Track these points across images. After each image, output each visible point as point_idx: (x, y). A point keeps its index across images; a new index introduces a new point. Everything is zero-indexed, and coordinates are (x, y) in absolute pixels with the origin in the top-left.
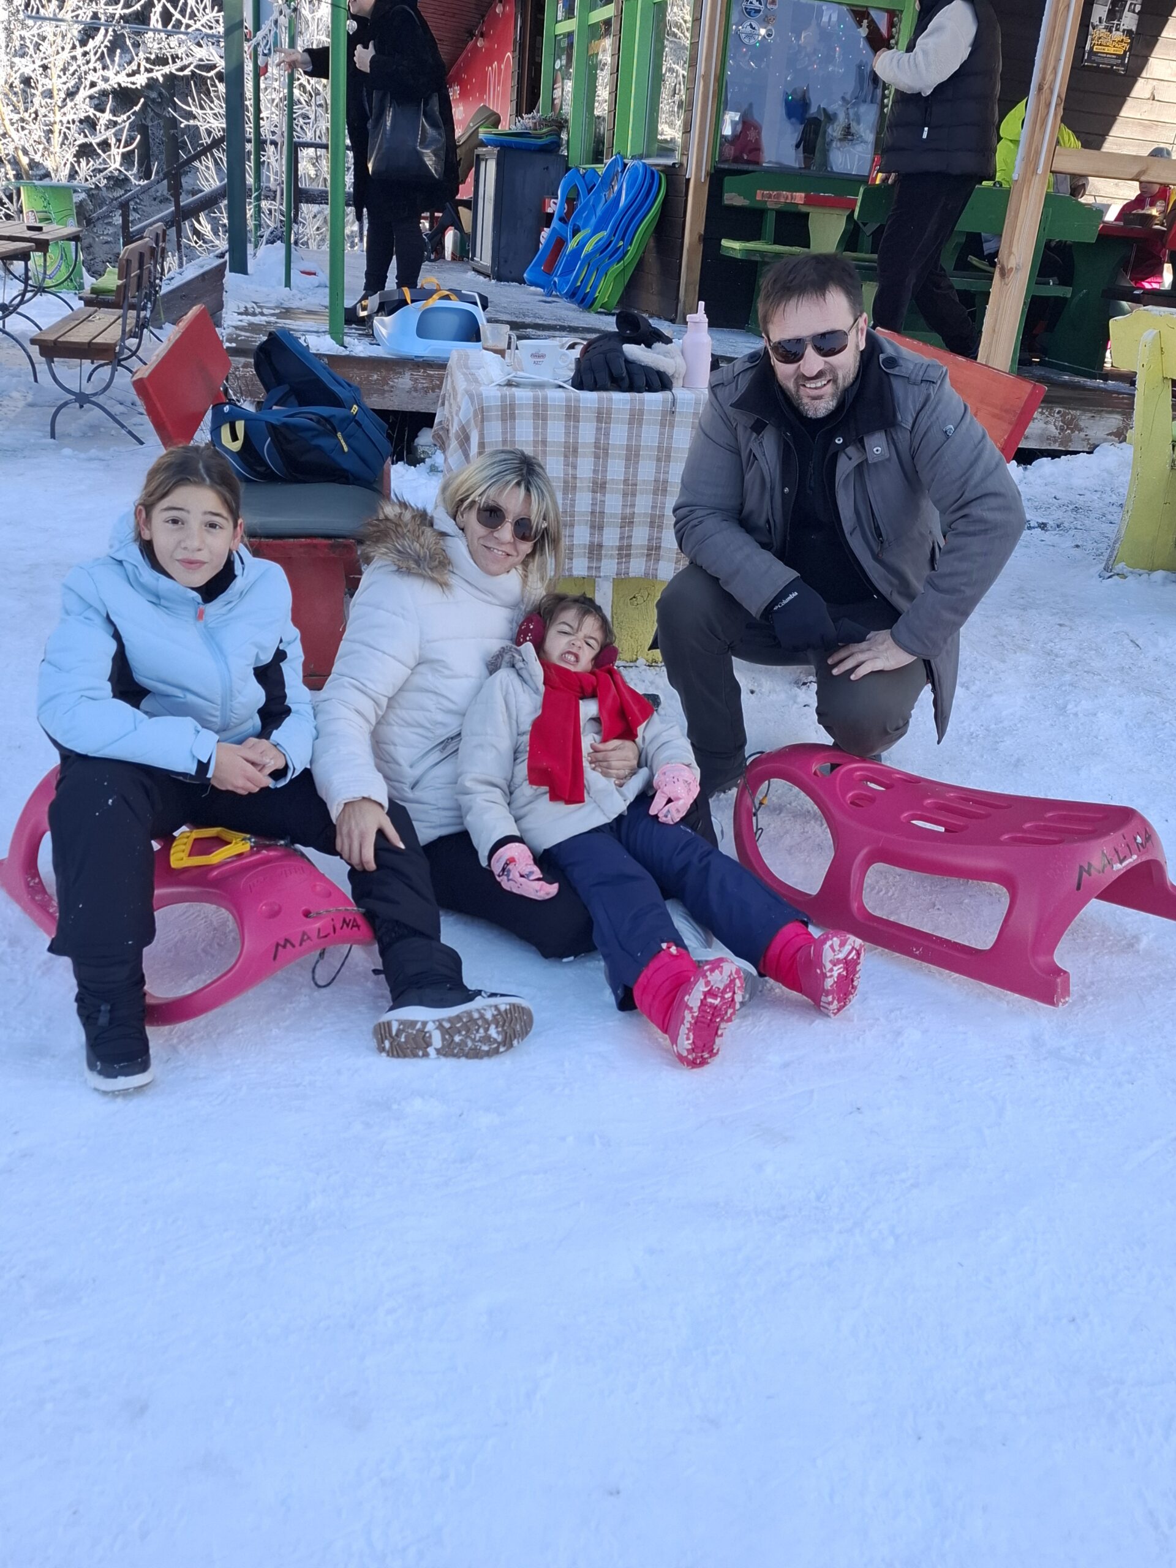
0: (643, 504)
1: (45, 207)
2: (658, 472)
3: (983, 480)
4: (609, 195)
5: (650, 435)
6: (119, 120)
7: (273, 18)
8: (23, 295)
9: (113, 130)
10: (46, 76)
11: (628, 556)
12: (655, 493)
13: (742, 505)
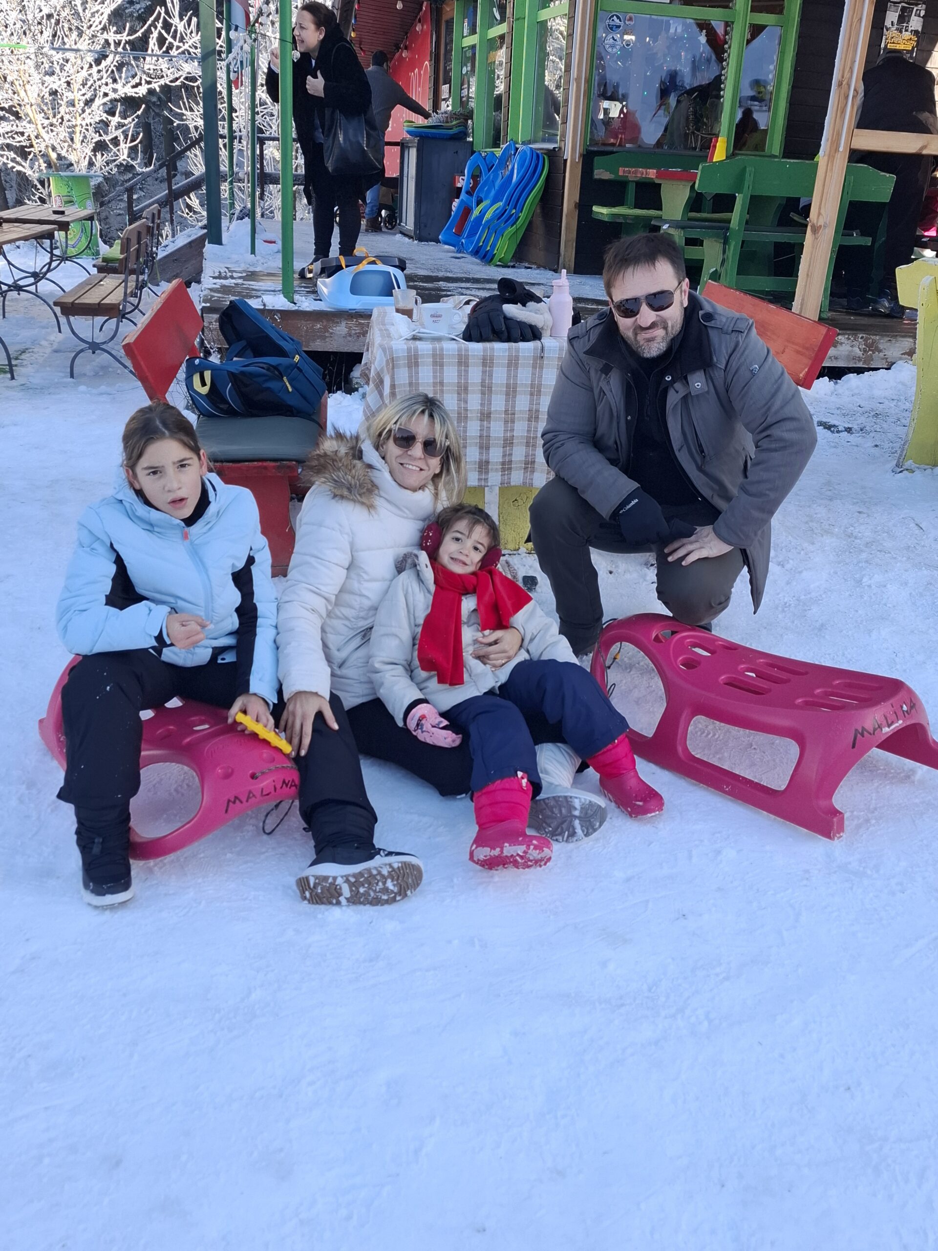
0: (520, 429)
1: (69, 192)
2: (531, 403)
3: (782, 407)
4: (505, 172)
5: (524, 375)
6: (126, 122)
7: (239, 44)
8: (50, 264)
9: (121, 130)
10: (69, 91)
11: (510, 469)
12: (529, 420)
13: (595, 429)
